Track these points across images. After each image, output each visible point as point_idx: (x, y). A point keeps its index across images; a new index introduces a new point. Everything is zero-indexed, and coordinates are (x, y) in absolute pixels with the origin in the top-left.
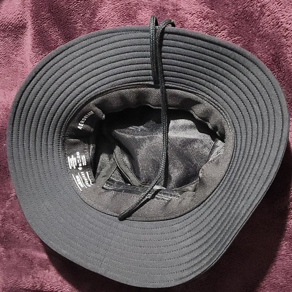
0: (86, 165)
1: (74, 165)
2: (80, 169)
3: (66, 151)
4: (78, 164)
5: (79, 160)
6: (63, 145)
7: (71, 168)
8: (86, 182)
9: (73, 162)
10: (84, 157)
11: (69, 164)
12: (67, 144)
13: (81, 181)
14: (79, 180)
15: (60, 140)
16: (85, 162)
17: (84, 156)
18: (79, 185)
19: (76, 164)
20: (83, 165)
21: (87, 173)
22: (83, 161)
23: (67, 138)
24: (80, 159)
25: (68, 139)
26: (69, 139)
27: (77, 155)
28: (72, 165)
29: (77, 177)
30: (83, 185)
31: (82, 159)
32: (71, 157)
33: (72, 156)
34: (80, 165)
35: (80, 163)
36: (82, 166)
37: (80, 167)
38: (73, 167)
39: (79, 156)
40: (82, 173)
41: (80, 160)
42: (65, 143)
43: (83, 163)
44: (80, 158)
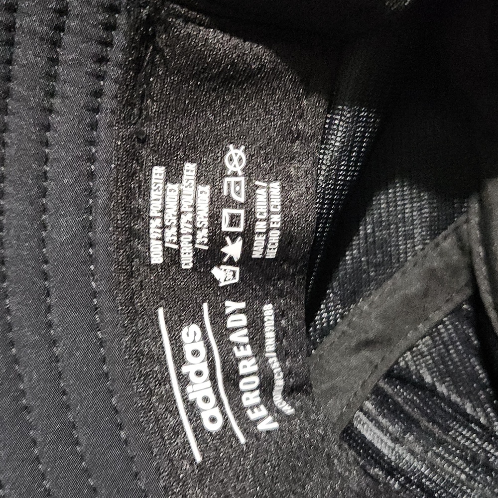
0: (271, 254)
1: (186, 240)
2: (224, 275)
3: (148, 119)
4: (217, 240)
5: (235, 211)
6: (137, 65)
7: (157, 258)
8: (249, 385)
9: (186, 218)
10: (276, 200)
11: (155, 224)
12: (166, 63)
13: (213, 378)
14: (195, 365)
15: (121, 20)
16: (275, 236)
17: (276, 187)
18: (191, 407)
19: (203, 235)
20: (257, 254)
21: (268, 310)
22: (260, 227)
23: (178, 16)
24: (241, 205)
25: (187, 20)
26: (191, 28)
27: (231, 168)
28: (170, 234)
29: (191, 335)
30: (216, 413)
31: (261, 207)
32: (174, 176)
33: (190, 169)
34: (234, 249)
35: (234, 236)
36: (246, 261)
37: (231, 262)
38: (172, 256)
39: (242, 180)
40: (231, 305)
41: (241, 212)
42: (157, 50)
43: (259, 241)
44: (242, 199)
